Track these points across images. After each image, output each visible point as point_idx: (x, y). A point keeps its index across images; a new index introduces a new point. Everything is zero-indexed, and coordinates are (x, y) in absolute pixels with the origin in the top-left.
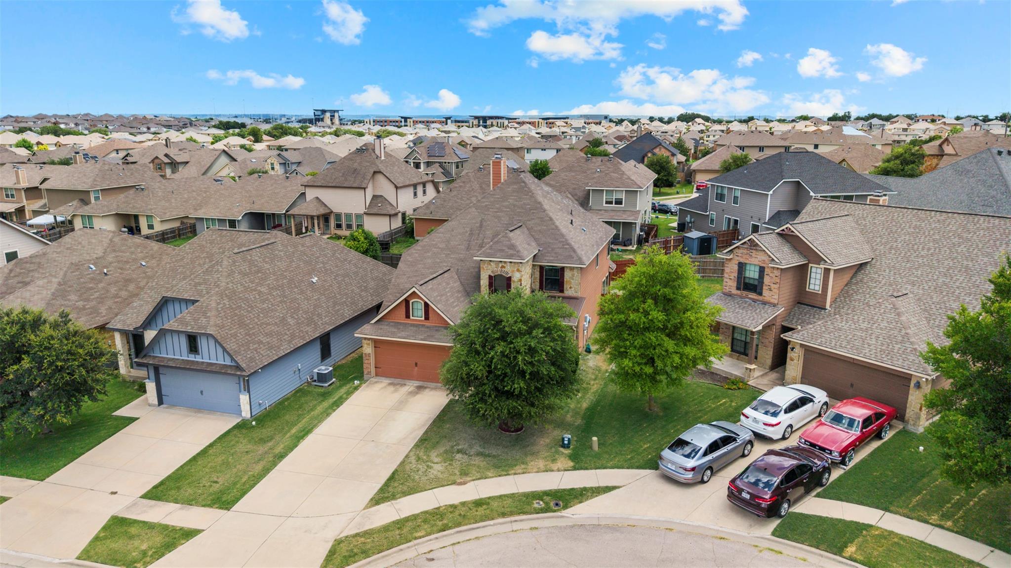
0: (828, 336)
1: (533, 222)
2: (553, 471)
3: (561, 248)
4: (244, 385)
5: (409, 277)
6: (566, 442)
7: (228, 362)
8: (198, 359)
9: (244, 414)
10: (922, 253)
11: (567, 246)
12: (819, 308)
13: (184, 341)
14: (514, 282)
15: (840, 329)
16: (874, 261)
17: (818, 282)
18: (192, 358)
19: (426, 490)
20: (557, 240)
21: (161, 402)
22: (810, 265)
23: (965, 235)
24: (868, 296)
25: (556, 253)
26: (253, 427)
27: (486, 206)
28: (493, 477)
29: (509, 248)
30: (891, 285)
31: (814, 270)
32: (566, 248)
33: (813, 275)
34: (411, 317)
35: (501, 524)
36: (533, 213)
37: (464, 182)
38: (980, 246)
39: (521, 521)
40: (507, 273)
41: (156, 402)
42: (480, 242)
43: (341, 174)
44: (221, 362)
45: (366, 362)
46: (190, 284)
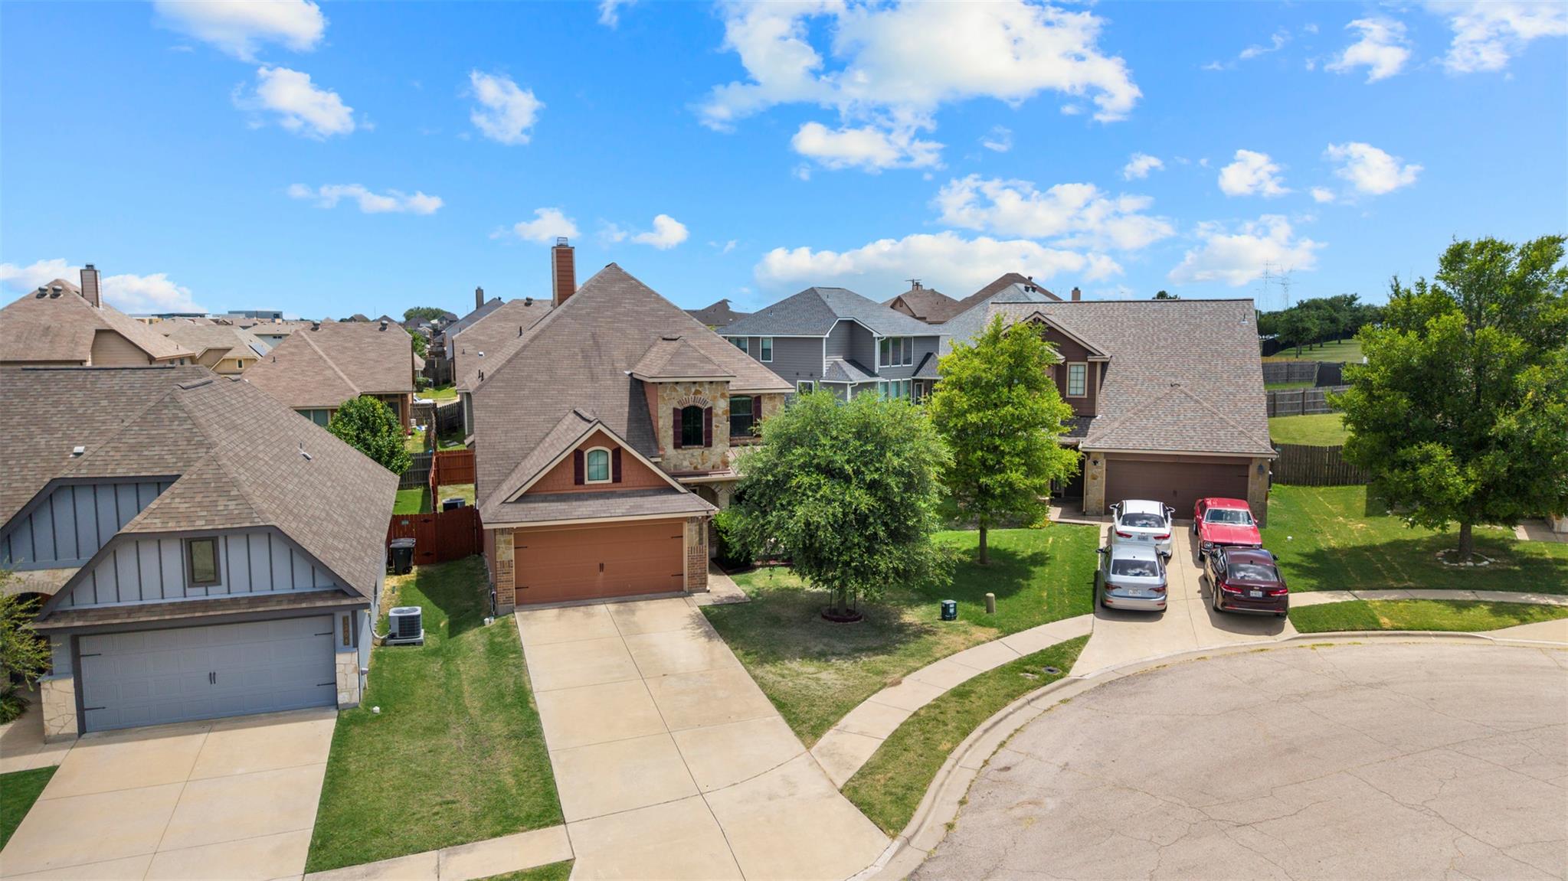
2: (983, 642)
3: (746, 368)
4: (346, 631)
5: (506, 432)
6: (952, 611)
9: (343, 698)
10: (1161, 344)
12: (1087, 417)
14: (717, 415)
15: (1145, 428)
16: (1114, 358)
17: (1080, 384)
18: (197, 594)
20: (734, 357)
21: (82, 729)
22: (1069, 363)
23: (1193, 321)
24: (1134, 395)
28: (921, 667)
29: (701, 362)
30: (1151, 380)
31: (1073, 369)
33: (1073, 376)
34: (587, 482)
35: (1020, 708)
37: (296, 347)
38: (1216, 330)
39: (1038, 698)
40: (705, 402)
41: (72, 727)
45: (505, 577)
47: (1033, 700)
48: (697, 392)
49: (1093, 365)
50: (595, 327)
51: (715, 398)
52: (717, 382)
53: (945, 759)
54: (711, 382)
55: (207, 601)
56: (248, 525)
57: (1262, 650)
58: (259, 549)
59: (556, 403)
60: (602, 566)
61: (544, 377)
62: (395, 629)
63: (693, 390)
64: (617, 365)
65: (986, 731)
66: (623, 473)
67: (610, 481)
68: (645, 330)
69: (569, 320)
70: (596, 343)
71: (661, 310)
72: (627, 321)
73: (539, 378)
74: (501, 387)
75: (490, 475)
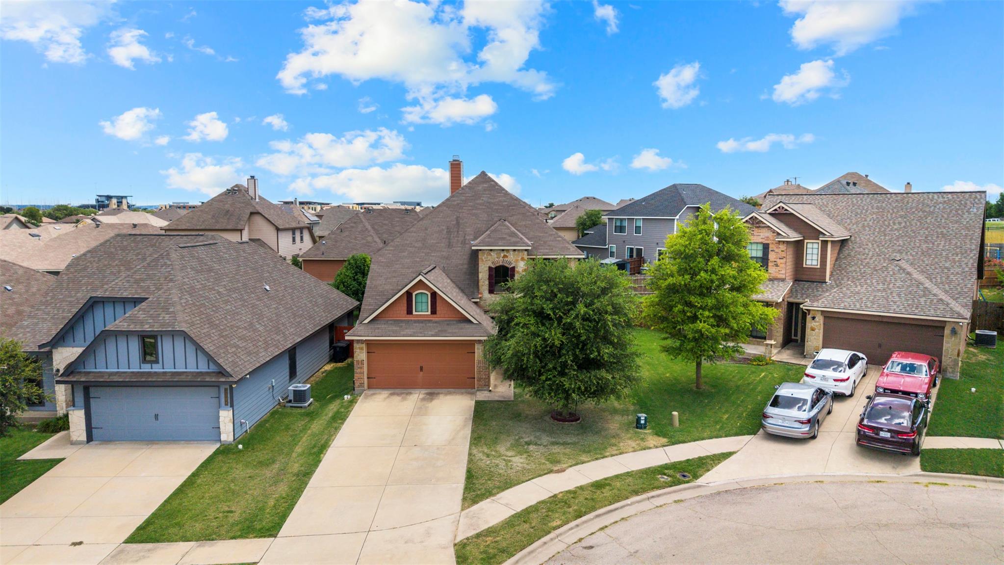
0: (849, 300)
1: (515, 217)
2: (650, 448)
3: (553, 241)
4: (226, 397)
5: (387, 279)
6: (642, 422)
7: (203, 367)
8: (157, 368)
9: (223, 437)
10: (895, 227)
11: (560, 239)
12: (819, 282)
13: (135, 346)
14: (518, 272)
15: (858, 293)
16: (853, 238)
17: (815, 257)
18: (146, 368)
19: (523, 482)
20: (547, 233)
21: (90, 438)
22: (806, 241)
23: (927, 209)
24: (862, 267)
25: (549, 246)
26: (240, 451)
27: (458, 204)
28: (589, 461)
29: (510, 236)
30: (879, 255)
31: (810, 246)
32: (558, 241)
33: (809, 251)
34: (414, 313)
35: (638, 502)
36: (513, 209)
37: (355, 223)
38: (946, 216)
39: (658, 496)
40: (510, 263)
41: (83, 437)
42: (461, 239)
43: (210, 217)
44: (192, 368)
45: (359, 371)
46: (128, 281)
47: (653, 497)
48: (505, 256)
49: (825, 243)
50: (460, 213)
51: (517, 261)
52: (519, 250)
53: (550, 532)
54: (515, 250)
55: (150, 372)
56: (170, 329)
57: (878, 482)
58: (179, 344)
59: (422, 261)
60: (421, 369)
61: (419, 245)
62: (291, 397)
63: (502, 255)
64: (467, 237)
65: (598, 516)
66: (438, 308)
67: (429, 313)
68: (492, 215)
69: (445, 208)
70: (458, 223)
71: (506, 202)
72: (481, 209)
73: (416, 245)
74: (391, 250)
75: (370, 305)
